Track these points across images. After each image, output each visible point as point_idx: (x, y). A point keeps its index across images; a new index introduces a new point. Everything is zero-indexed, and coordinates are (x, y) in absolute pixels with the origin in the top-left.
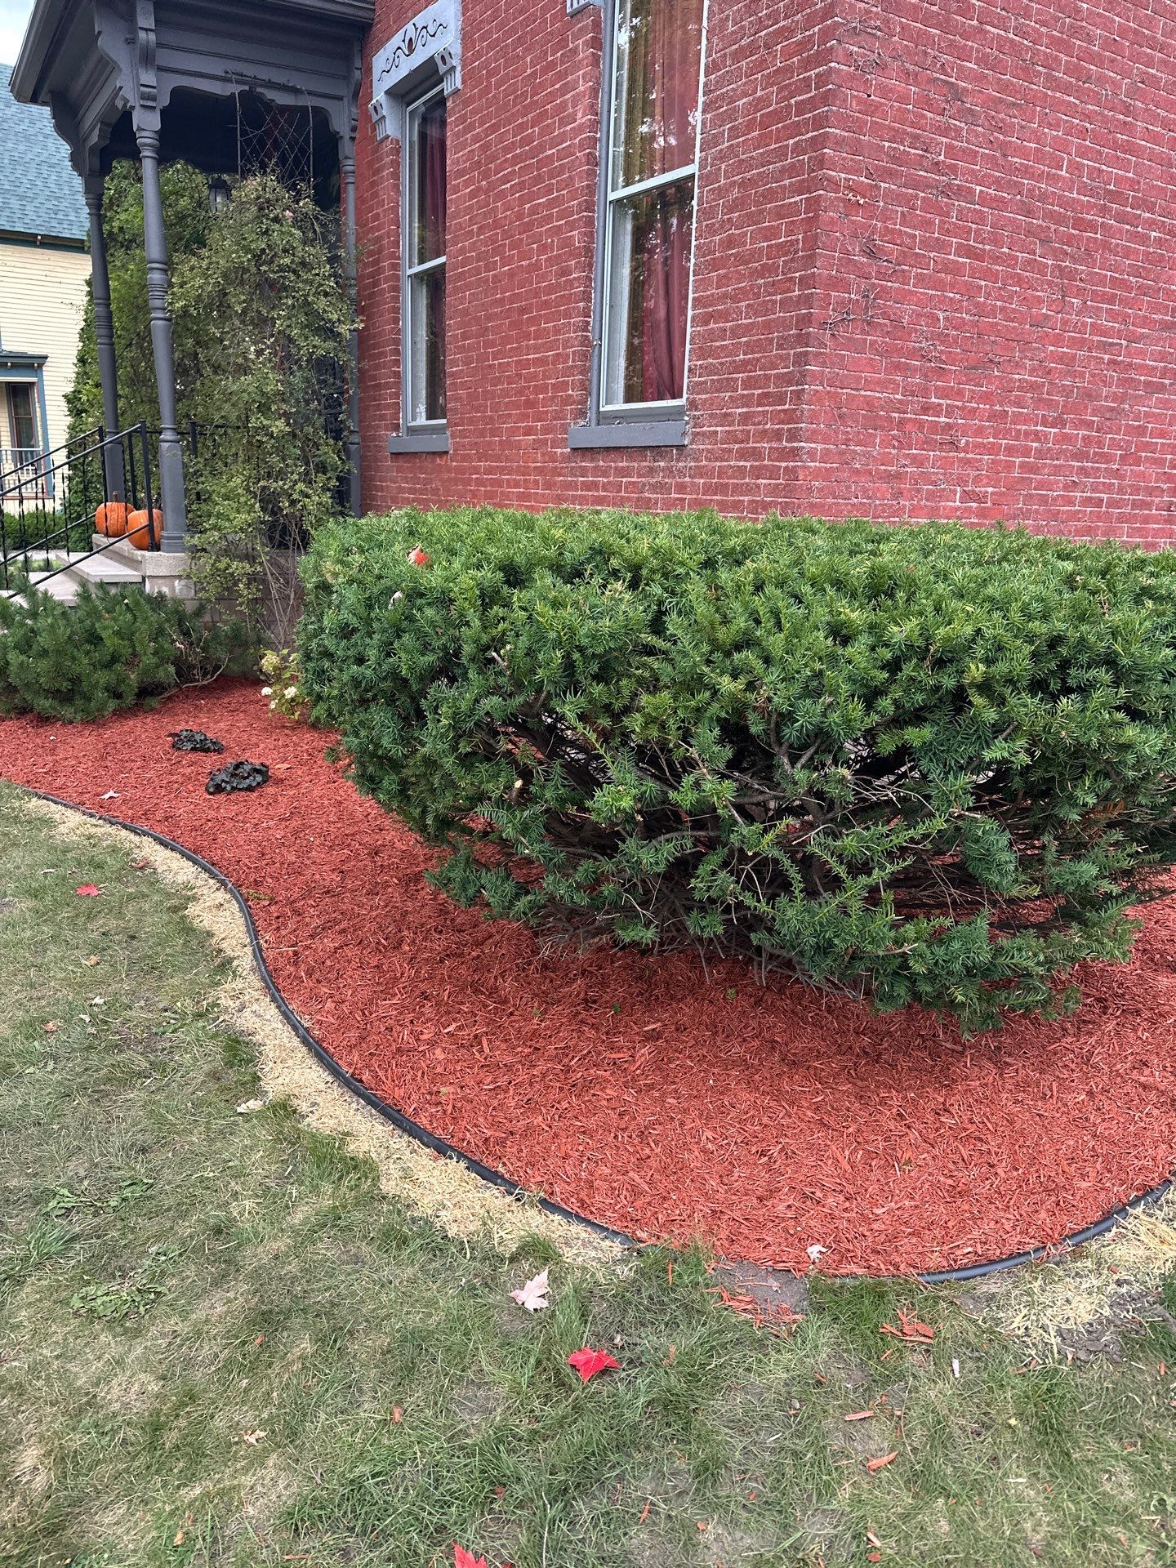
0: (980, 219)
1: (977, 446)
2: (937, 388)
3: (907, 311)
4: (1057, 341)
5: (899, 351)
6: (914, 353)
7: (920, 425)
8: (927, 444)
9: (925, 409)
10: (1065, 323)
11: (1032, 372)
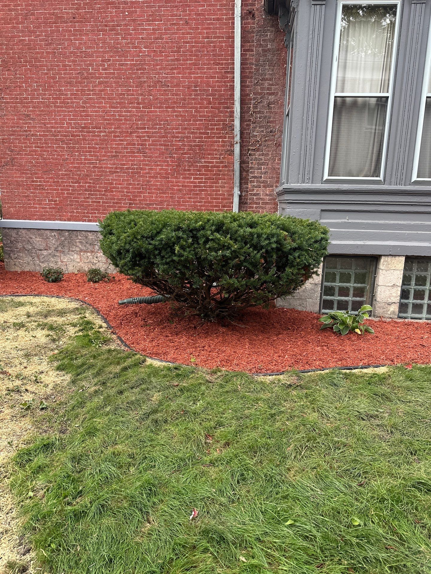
0: (41, 139)
1: (50, 189)
2: (35, 177)
3: (23, 162)
4: (72, 163)
5: (24, 170)
6: (27, 170)
7: (33, 185)
8: (35, 189)
9: (33, 181)
10: (74, 159)
11: (65, 171)
